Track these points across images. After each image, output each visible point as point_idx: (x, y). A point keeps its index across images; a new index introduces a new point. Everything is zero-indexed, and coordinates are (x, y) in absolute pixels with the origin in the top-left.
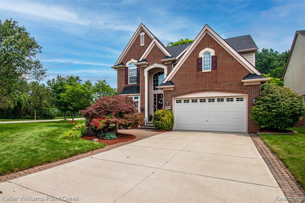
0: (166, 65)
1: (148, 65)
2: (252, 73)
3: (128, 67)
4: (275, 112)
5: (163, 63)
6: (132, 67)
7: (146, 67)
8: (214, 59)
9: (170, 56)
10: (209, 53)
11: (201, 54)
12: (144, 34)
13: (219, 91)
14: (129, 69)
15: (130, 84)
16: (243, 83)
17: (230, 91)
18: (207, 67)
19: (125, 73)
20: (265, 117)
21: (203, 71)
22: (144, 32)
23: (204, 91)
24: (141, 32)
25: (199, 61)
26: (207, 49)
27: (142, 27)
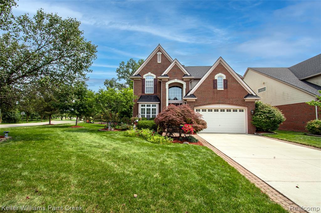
0: (185, 81)
3: (145, 79)
5: (182, 80)
6: (149, 79)
7: (167, 81)
8: (225, 82)
9: (189, 74)
10: (221, 77)
11: (216, 77)
12: (161, 53)
13: (229, 104)
15: (147, 93)
16: (244, 100)
17: (236, 105)
18: (220, 87)
19: (142, 83)
21: (218, 89)
22: (161, 52)
23: (219, 103)
24: (158, 51)
25: (215, 82)
26: (220, 74)
27: (159, 48)
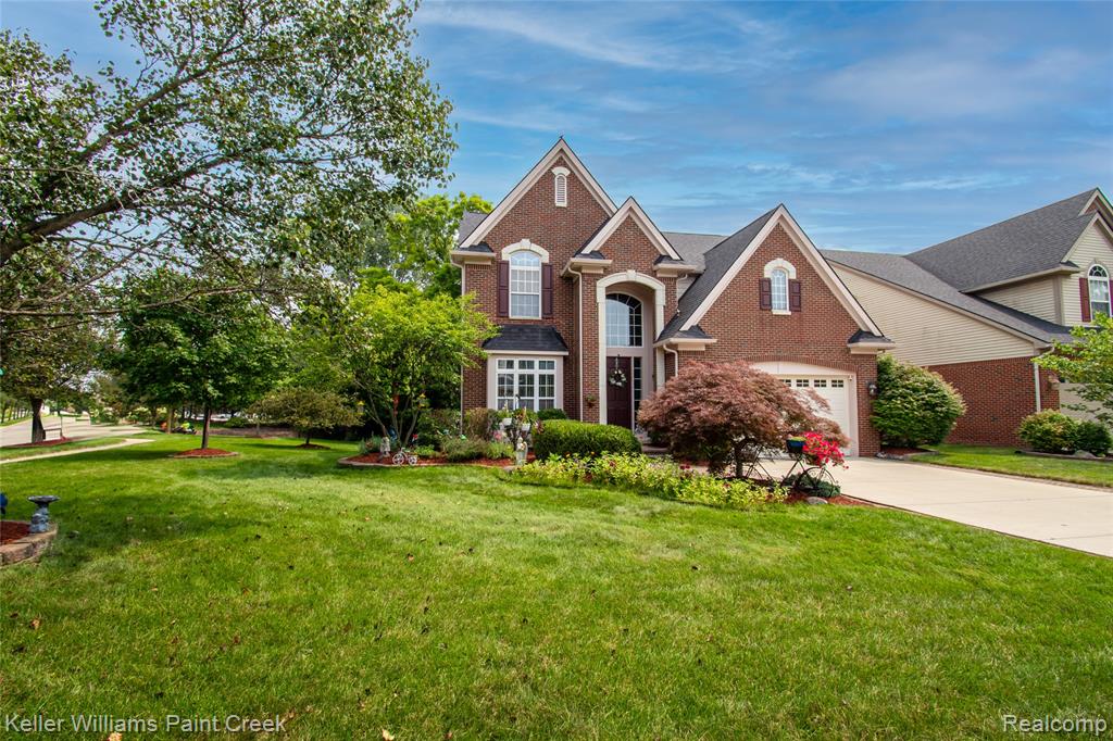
0: (661, 279)
1: (607, 271)
2: (864, 329)
3: (507, 263)
4: (941, 412)
5: (653, 274)
6: (522, 264)
7: (602, 276)
8: (795, 288)
9: (675, 257)
10: (781, 270)
11: (769, 270)
12: (567, 172)
13: (808, 361)
14: (511, 267)
15: (514, 317)
16: (849, 350)
17: (827, 364)
18: (780, 305)
19: (499, 279)
20: (919, 421)
21: (775, 312)
22: (565, 165)
23: (778, 359)
24: (556, 164)
25: (765, 287)
26: (780, 262)
27: (562, 150)
